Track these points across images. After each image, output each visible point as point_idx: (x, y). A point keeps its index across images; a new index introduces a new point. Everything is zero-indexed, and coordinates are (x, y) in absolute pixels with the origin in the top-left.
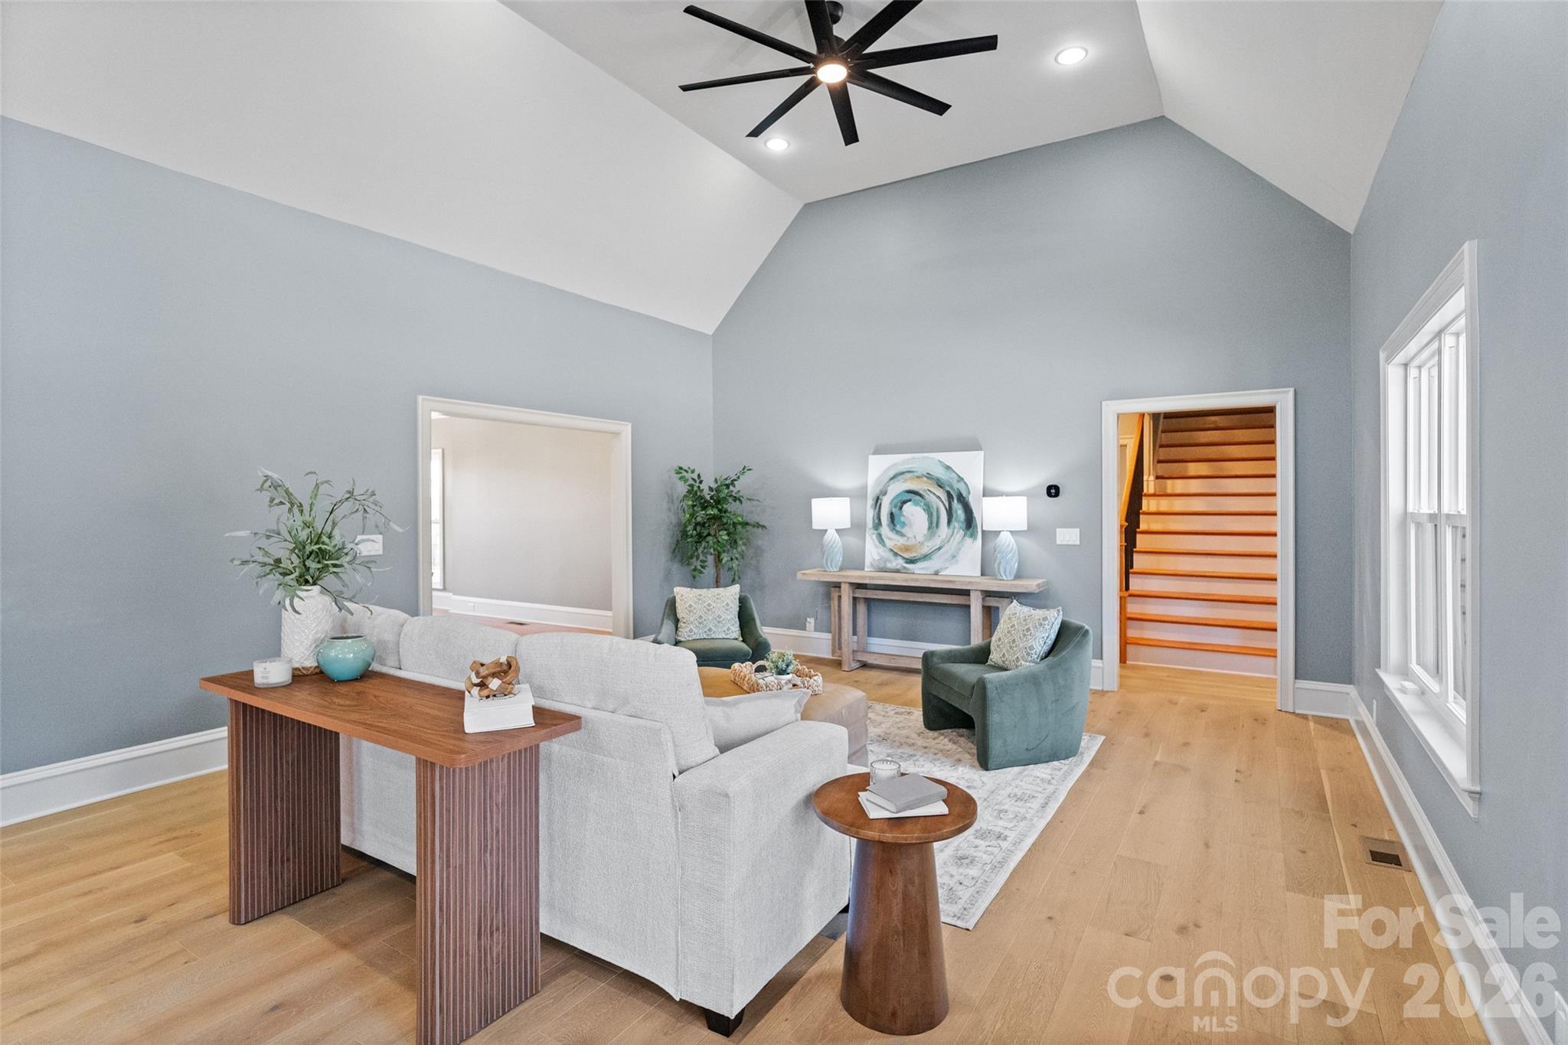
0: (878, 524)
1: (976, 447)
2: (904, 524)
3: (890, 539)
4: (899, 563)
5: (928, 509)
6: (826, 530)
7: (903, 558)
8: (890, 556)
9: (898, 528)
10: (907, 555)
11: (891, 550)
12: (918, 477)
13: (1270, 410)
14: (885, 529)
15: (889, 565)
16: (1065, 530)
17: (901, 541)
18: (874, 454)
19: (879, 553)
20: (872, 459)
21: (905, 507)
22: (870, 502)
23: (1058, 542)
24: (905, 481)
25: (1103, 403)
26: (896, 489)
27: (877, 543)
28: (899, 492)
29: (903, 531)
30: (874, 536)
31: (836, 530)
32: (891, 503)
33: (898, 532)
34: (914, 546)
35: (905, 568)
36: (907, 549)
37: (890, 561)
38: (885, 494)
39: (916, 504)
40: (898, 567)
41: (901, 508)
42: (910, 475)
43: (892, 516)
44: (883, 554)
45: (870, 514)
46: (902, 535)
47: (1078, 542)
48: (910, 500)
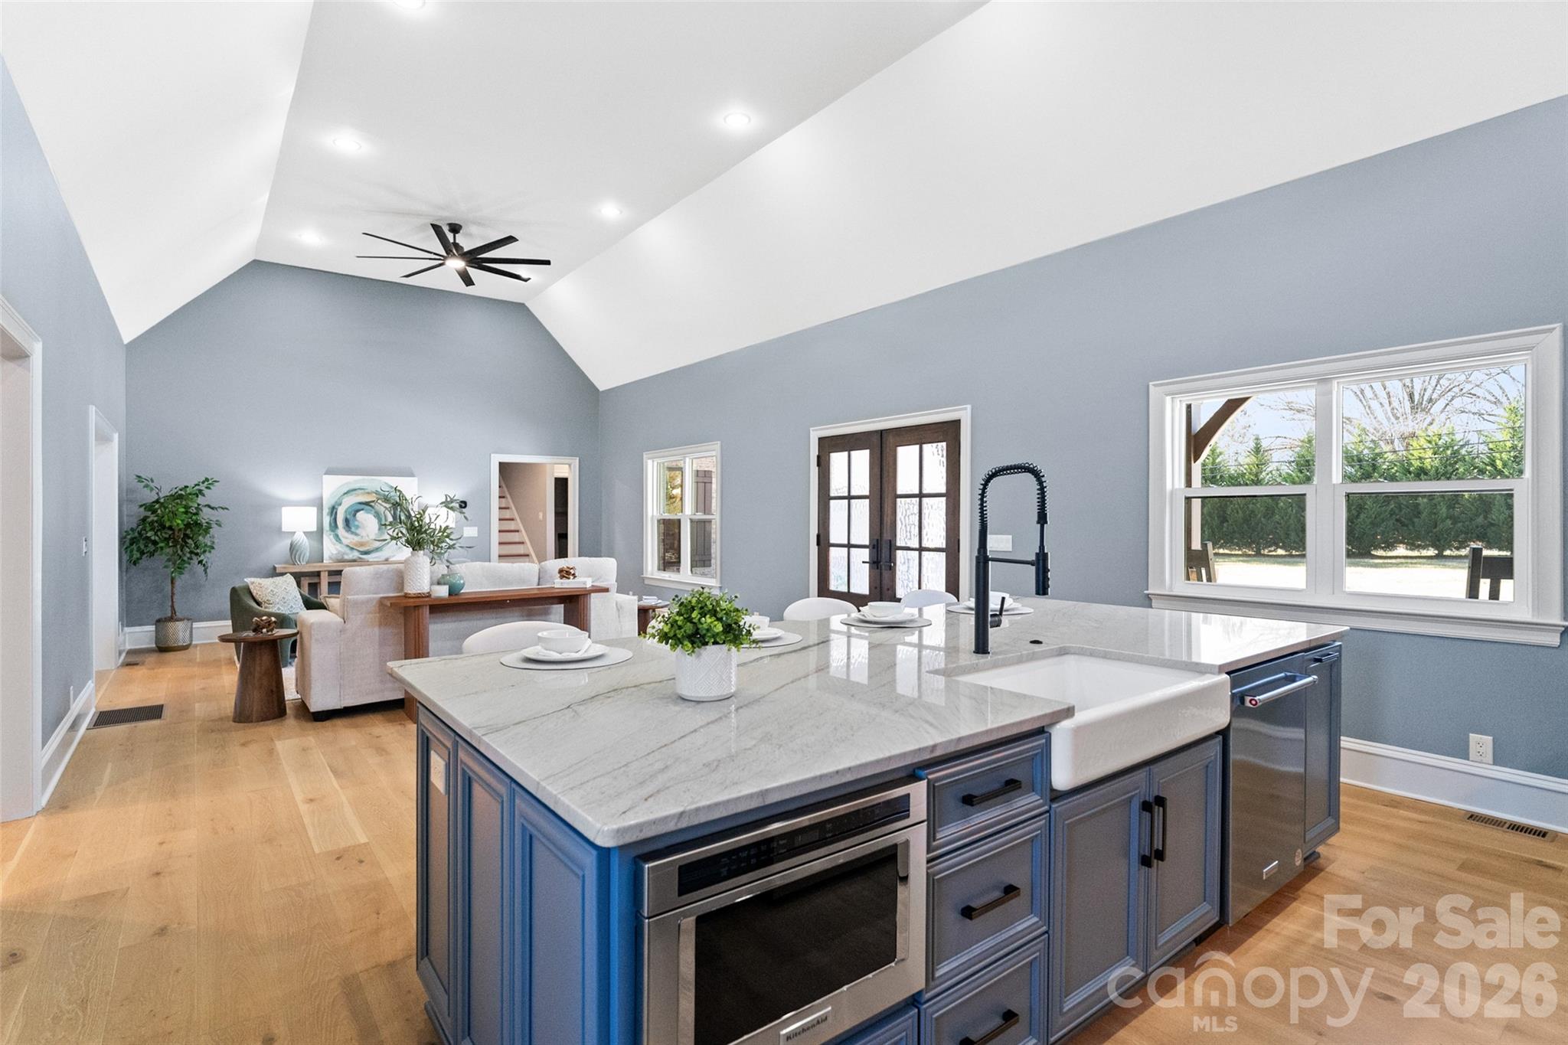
0: (334, 525)
1: (412, 475)
2: (357, 527)
3: (347, 538)
4: (355, 555)
5: (377, 515)
6: (295, 533)
7: (359, 551)
8: (347, 550)
9: (353, 529)
10: (361, 549)
11: (348, 546)
12: (368, 493)
14: (341, 530)
15: (346, 557)
16: (469, 528)
17: (356, 539)
18: (325, 474)
19: (337, 549)
20: (326, 478)
21: (358, 514)
22: (326, 511)
23: (465, 536)
24: (358, 495)
25: (492, 455)
26: (349, 501)
27: (335, 541)
28: (351, 504)
29: (358, 532)
30: (332, 537)
31: (304, 533)
32: (346, 512)
33: (353, 533)
34: (368, 542)
35: (360, 558)
36: (362, 544)
37: (347, 554)
38: (340, 504)
39: (368, 512)
40: (354, 558)
41: (355, 515)
42: (361, 491)
43: (347, 522)
44: (340, 549)
45: (327, 520)
46: (356, 534)
47: (476, 535)
48: (362, 510)
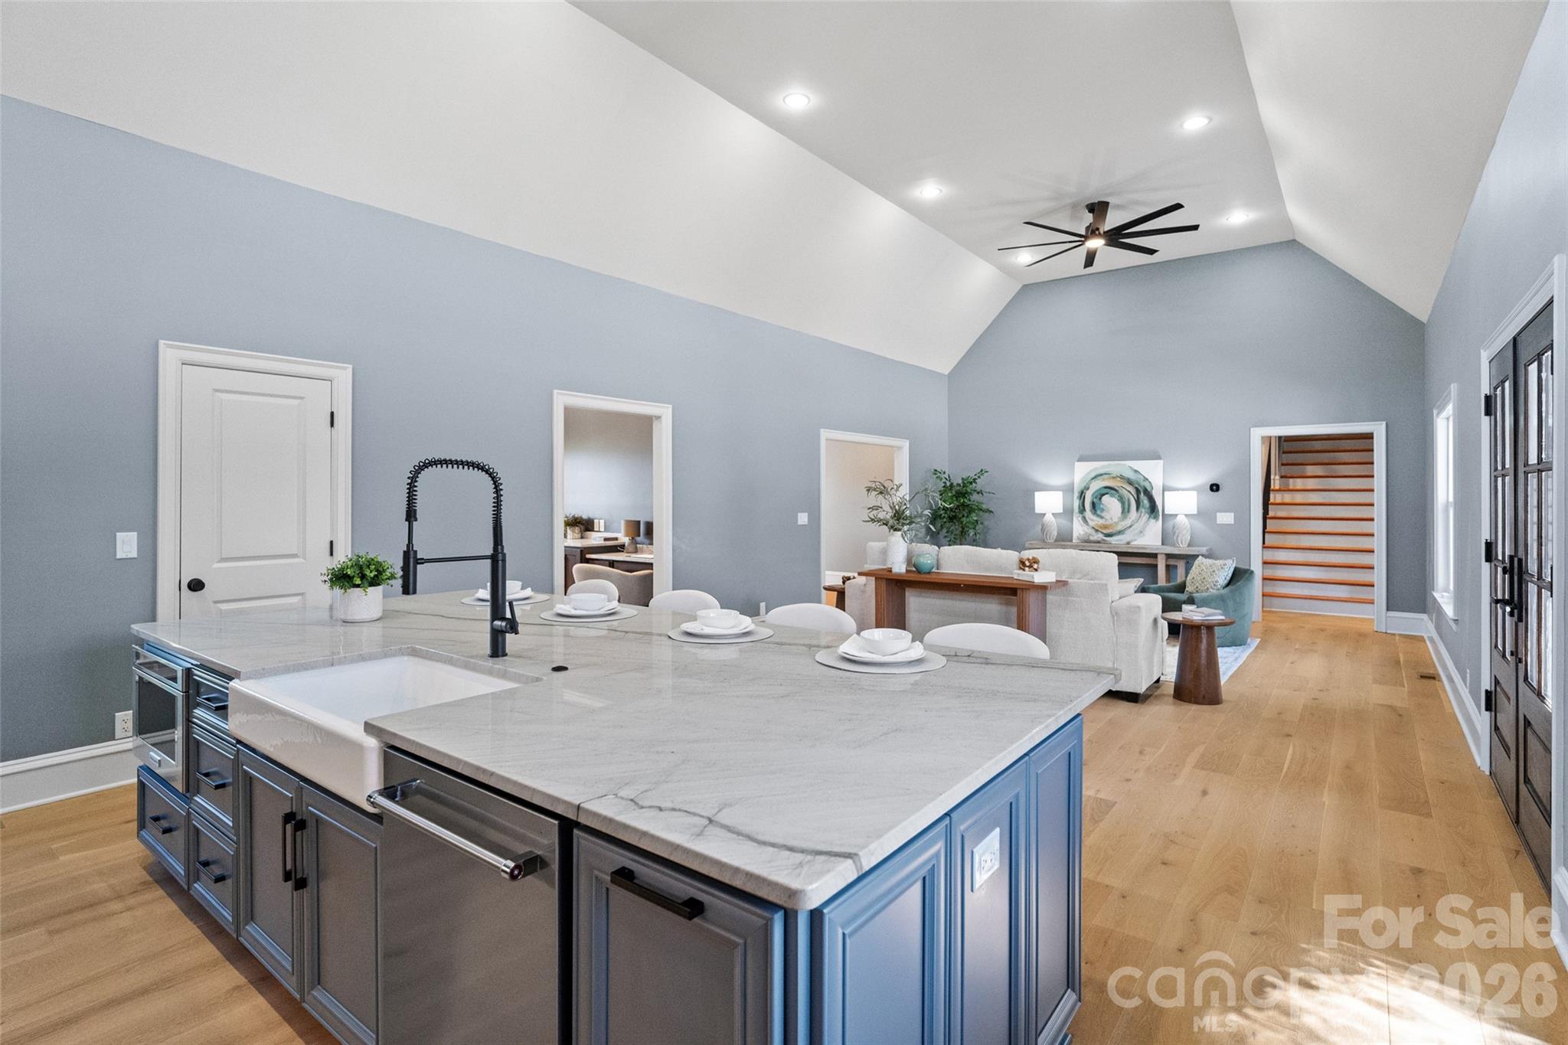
0: (1082, 510)
1: (1159, 458)
2: (1103, 510)
3: (1093, 520)
4: (1100, 536)
5: (1121, 499)
6: (1045, 514)
7: (1102, 533)
8: (1093, 532)
9: (1099, 512)
10: (1105, 532)
11: (1093, 528)
12: (1113, 478)
13: (1369, 437)
14: (1088, 513)
15: (1092, 538)
16: (1223, 514)
17: (1101, 522)
18: (1078, 461)
19: (1084, 530)
20: (1078, 464)
21: (1104, 498)
22: (1076, 495)
23: (1218, 522)
24: (1104, 480)
25: (1252, 429)
26: (1096, 486)
27: (1083, 523)
28: (1098, 488)
29: (1103, 514)
30: (1080, 519)
31: (1053, 514)
32: (1093, 495)
33: (1098, 516)
34: (1111, 525)
35: (1104, 540)
36: (1105, 527)
37: (1093, 536)
38: (1088, 489)
39: (1112, 496)
40: (1099, 539)
41: (1100, 499)
42: (1106, 476)
43: (1094, 505)
44: (1087, 530)
45: (1076, 503)
46: (1102, 517)
47: (1233, 522)
48: (1107, 494)
